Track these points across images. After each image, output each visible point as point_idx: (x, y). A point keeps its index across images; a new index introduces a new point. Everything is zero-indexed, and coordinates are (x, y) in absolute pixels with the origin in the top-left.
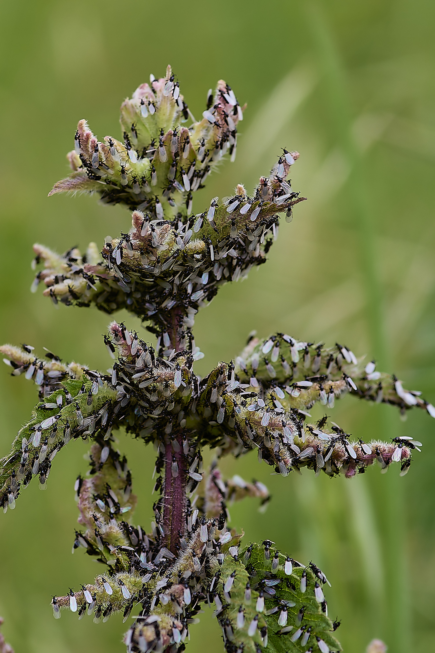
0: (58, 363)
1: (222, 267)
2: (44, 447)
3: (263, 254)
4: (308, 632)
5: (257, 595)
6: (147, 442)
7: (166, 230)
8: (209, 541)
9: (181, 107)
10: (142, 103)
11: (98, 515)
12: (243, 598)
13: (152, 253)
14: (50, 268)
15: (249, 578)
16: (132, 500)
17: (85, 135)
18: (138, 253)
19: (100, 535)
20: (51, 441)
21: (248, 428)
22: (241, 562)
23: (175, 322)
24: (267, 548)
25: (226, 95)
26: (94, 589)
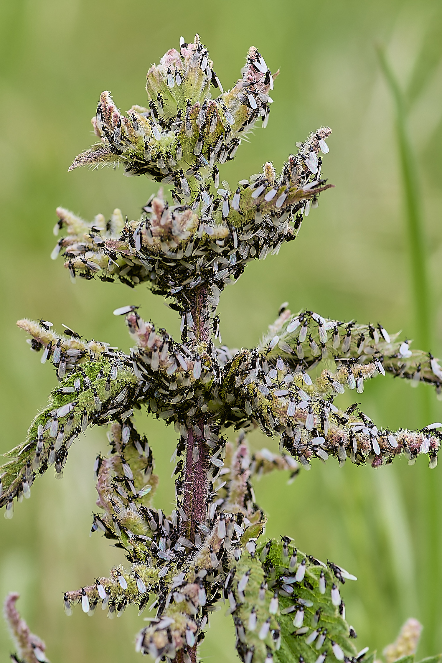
0: (77, 340)
1: (248, 246)
2: (60, 435)
3: (293, 231)
4: (323, 634)
5: (271, 595)
6: (168, 423)
7: (188, 216)
8: (227, 536)
9: (210, 76)
10: (169, 73)
11: (117, 499)
12: (257, 598)
13: (174, 239)
14: (72, 234)
15: (265, 577)
16: (153, 481)
17: (107, 108)
18: (157, 240)
19: (117, 521)
20: (68, 429)
21: (270, 416)
22: (258, 559)
23: (199, 301)
24: (286, 546)
25: (256, 64)
26: (108, 582)
